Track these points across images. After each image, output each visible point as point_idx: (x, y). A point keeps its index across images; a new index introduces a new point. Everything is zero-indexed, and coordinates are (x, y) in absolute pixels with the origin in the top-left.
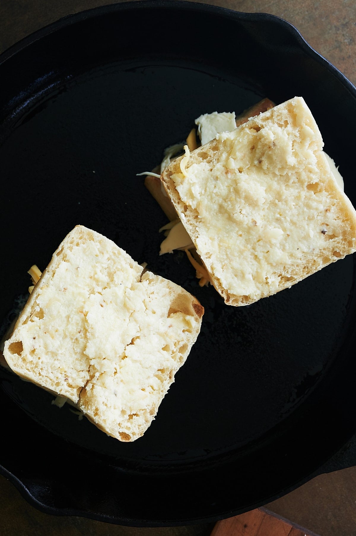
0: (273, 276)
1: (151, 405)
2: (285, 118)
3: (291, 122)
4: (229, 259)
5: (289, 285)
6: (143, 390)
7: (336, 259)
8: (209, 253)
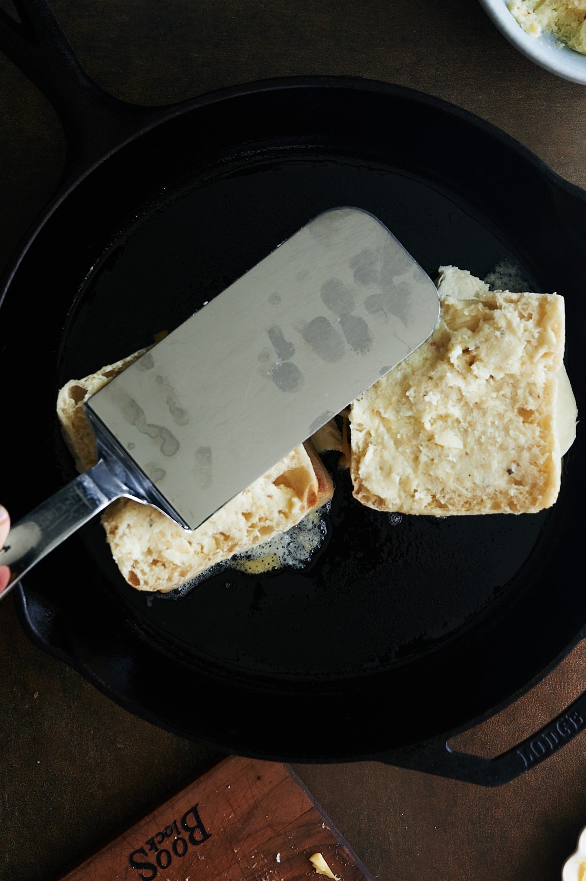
0: (425, 492)
1: (187, 565)
2: (532, 311)
3: (535, 318)
4: (383, 446)
5: (438, 513)
6: (190, 543)
7: (508, 511)
8: (362, 425)
